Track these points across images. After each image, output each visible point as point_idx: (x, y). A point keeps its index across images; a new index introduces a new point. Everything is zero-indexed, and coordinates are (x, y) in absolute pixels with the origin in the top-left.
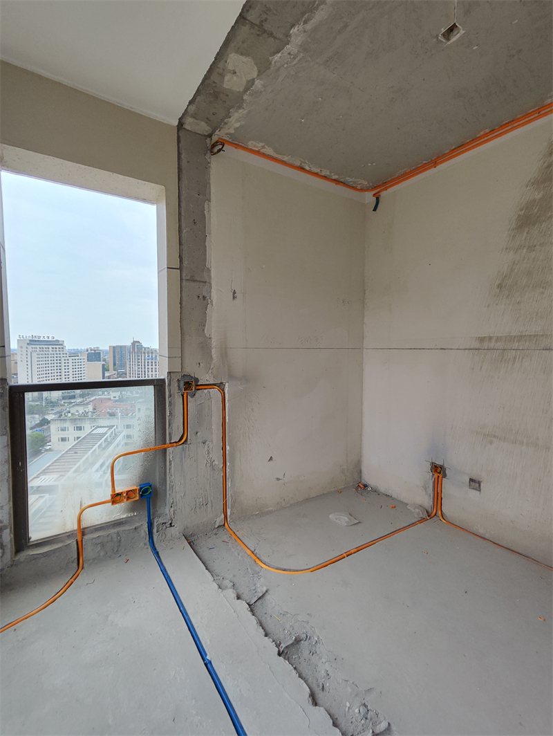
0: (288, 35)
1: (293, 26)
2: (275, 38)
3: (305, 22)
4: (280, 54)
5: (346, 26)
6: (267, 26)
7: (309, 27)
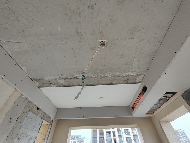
0: (126, 76)
1: (123, 76)
2: (128, 77)
3: (121, 75)
4: (133, 74)
5: (118, 68)
6: (126, 80)
7: (122, 74)
